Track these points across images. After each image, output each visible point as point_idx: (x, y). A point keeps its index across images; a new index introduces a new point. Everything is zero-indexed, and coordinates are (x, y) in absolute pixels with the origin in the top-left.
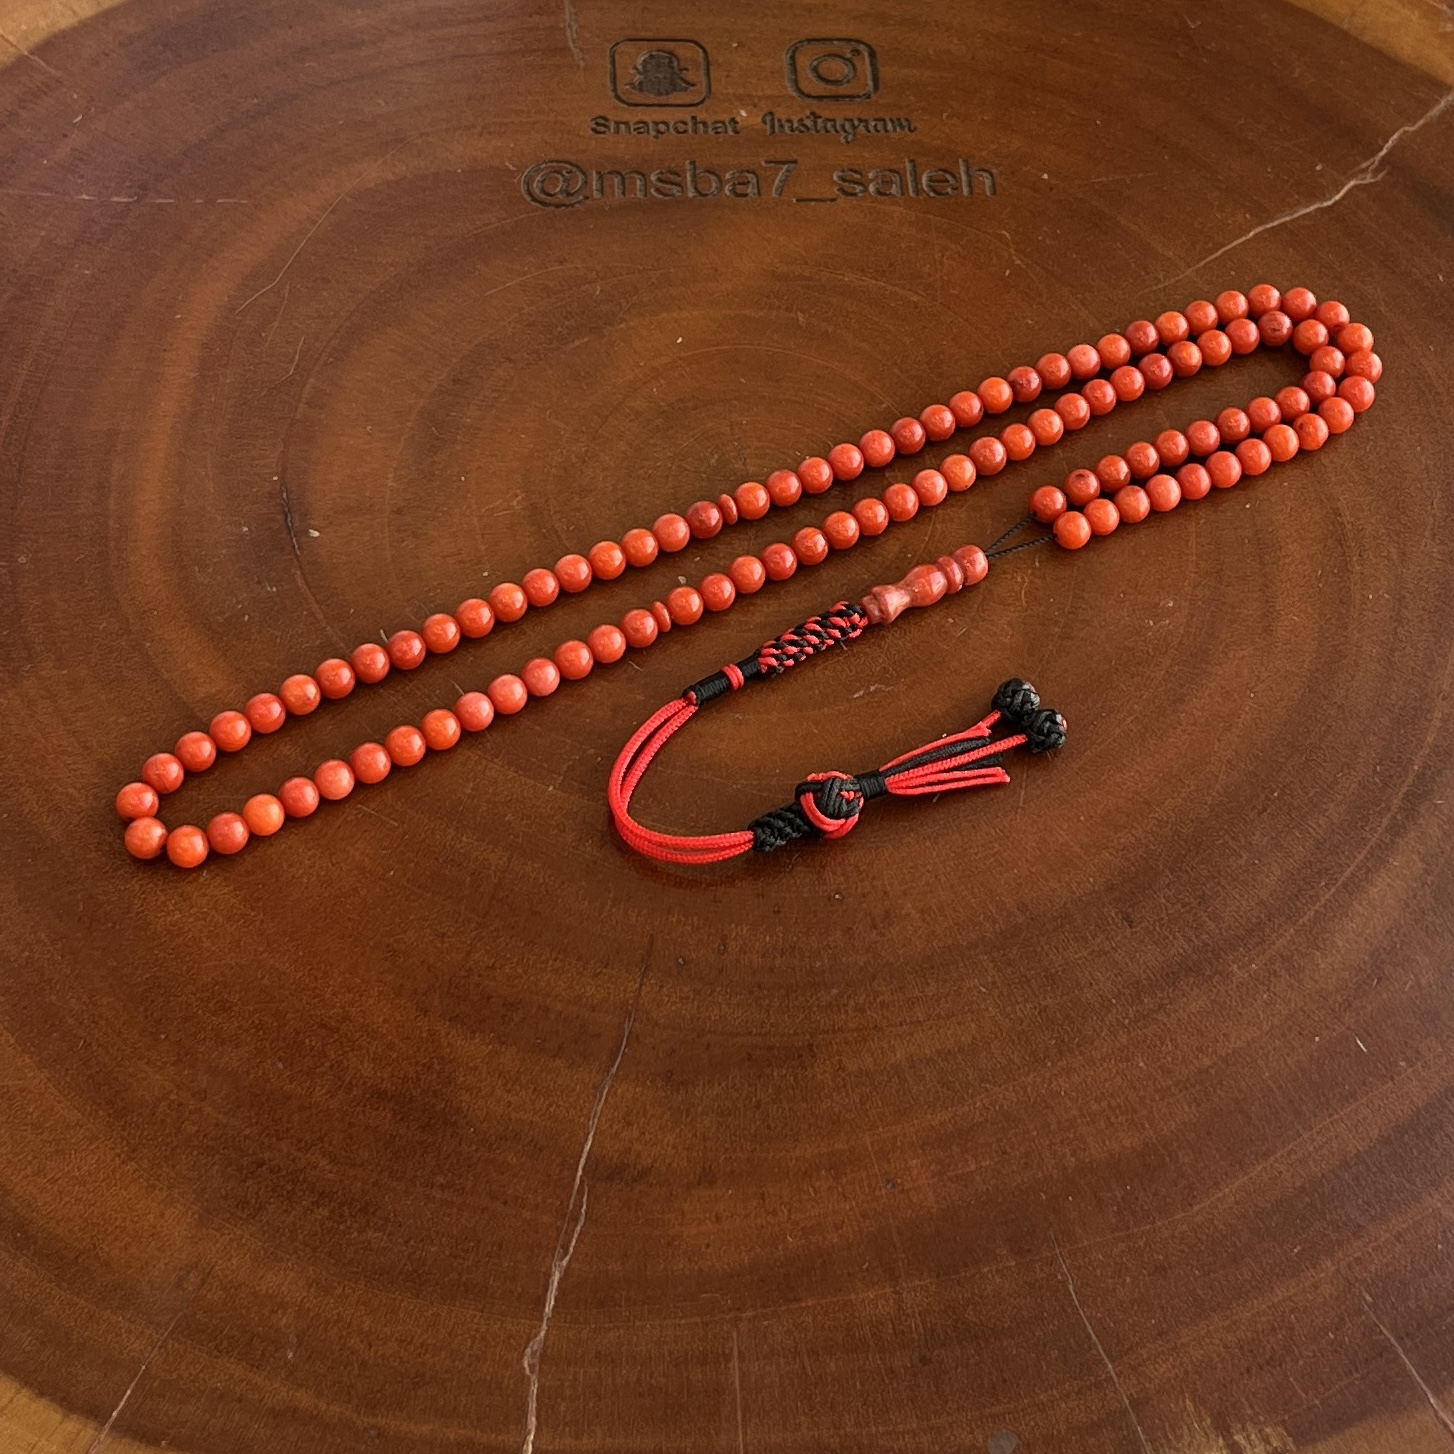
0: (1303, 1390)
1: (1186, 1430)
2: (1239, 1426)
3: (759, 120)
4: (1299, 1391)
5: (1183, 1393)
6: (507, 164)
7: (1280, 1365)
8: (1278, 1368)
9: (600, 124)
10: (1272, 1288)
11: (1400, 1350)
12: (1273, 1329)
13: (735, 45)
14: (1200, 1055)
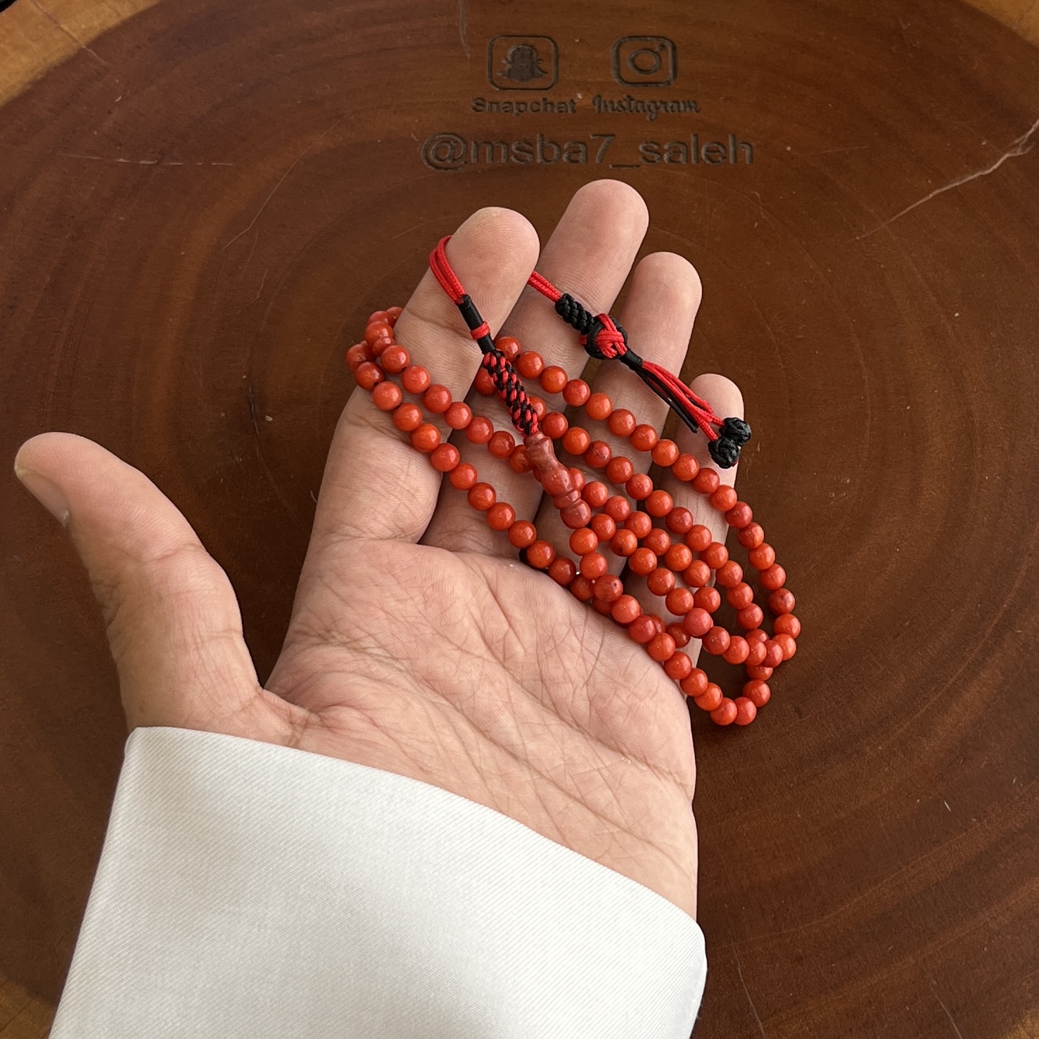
3: (590, 102)
6: (412, 136)
7: (872, 1027)
8: (870, 1029)
9: (480, 103)
10: (872, 974)
11: (952, 1020)
13: (578, 41)
14: (839, 810)
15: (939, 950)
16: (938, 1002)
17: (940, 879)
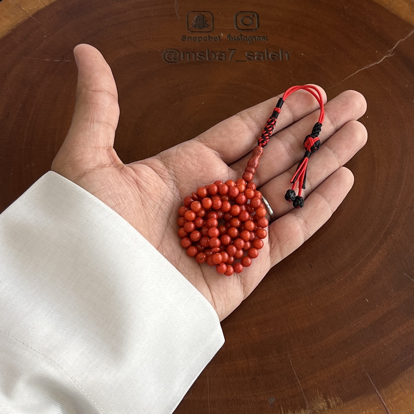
0: (346, 388)
1: (316, 397)
2: (329, 397)
3: (226, 36)
4: (345, 389)
5: (316, 389)
6: (158, 50)
7: (340, 382)
8: (340, 383)
10: (340, 363)
11: (370, 379)
12: (339, 373)
13: (221, 13)
14: (327, 302)
15: (365, 353)
16: (365, 372)
17: (365, 327)
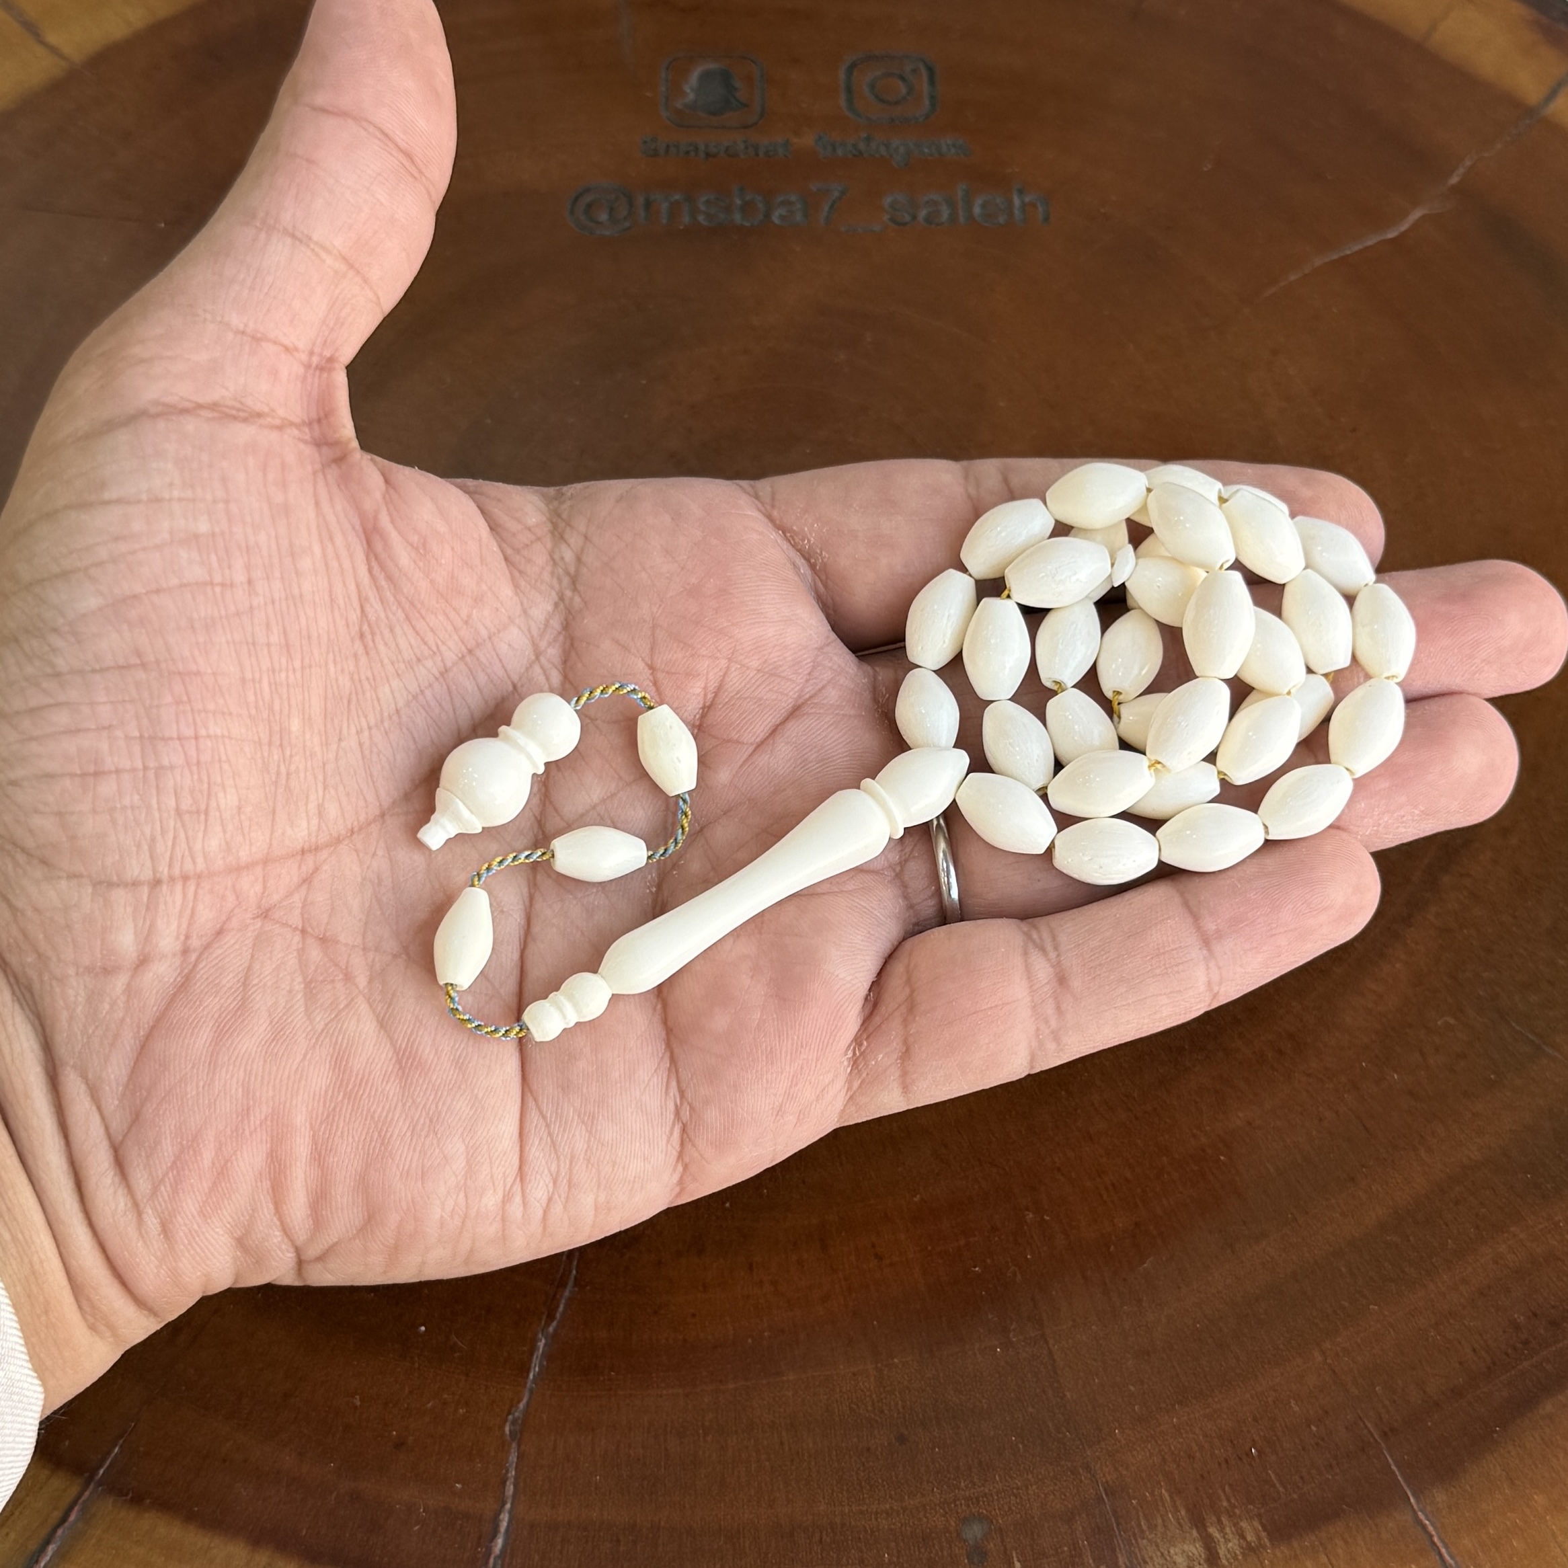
0: (1281, 1483)
1: (1160, 1521)
2: (1214, 1518)
4: (1278, 1485)
5: (1159, 1483)
10: (1257, 1377)
11: (1383, 1446)
15: (1359, 1341)
16: (1360, 1418)
17: (1357, 1235)
